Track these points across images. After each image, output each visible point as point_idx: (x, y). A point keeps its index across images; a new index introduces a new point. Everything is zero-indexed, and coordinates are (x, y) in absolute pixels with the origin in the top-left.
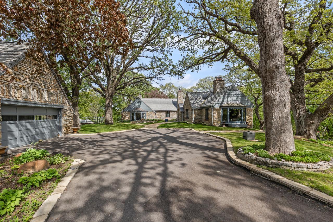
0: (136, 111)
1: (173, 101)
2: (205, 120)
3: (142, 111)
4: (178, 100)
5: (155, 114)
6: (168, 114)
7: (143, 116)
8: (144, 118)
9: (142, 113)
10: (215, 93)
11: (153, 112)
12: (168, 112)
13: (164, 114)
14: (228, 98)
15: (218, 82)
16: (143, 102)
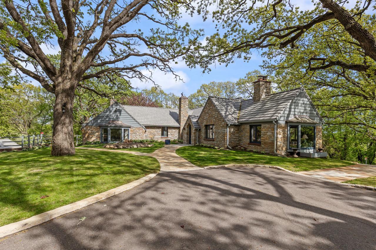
0: (113, 125)
1: (170, 112)
2: (249, 144)
3: (124, 125)
4: (180, 111)
5: (146, 131)
6: (165, 133)
7: (124, 135)
8: (127, 137)
9: (123, 129)
10: (259, 100)
11: (143, 127)
12: (164, 129)
13: (159, 131)
14: (295, 109)
15: (263, 84)
16: (125, 110)
